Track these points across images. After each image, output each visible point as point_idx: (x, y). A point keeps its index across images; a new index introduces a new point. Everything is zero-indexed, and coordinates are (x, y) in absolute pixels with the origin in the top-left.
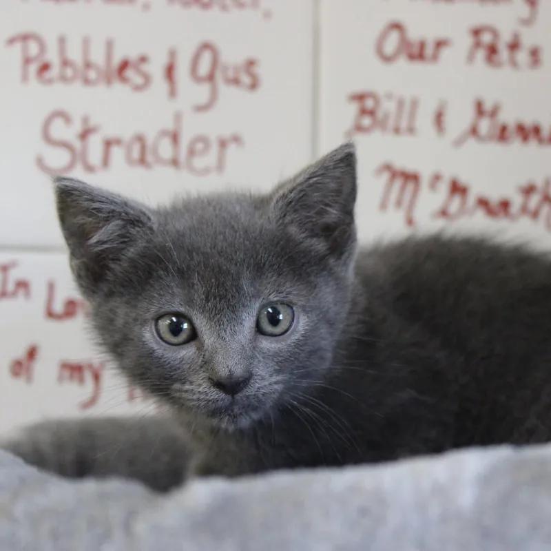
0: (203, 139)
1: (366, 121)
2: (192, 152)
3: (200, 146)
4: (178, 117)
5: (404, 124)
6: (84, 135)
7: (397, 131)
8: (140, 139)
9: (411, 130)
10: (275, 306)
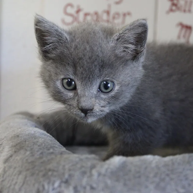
0: (118, 14)
1: (174, 8)
2: (114, 18)
3: (116, 16)
4: (109, 6)
5: (187, 9)
6: (78, 11)
7: (185, 11)
8: (96, 13)
9: (190, 11)
10: (108, 81)
